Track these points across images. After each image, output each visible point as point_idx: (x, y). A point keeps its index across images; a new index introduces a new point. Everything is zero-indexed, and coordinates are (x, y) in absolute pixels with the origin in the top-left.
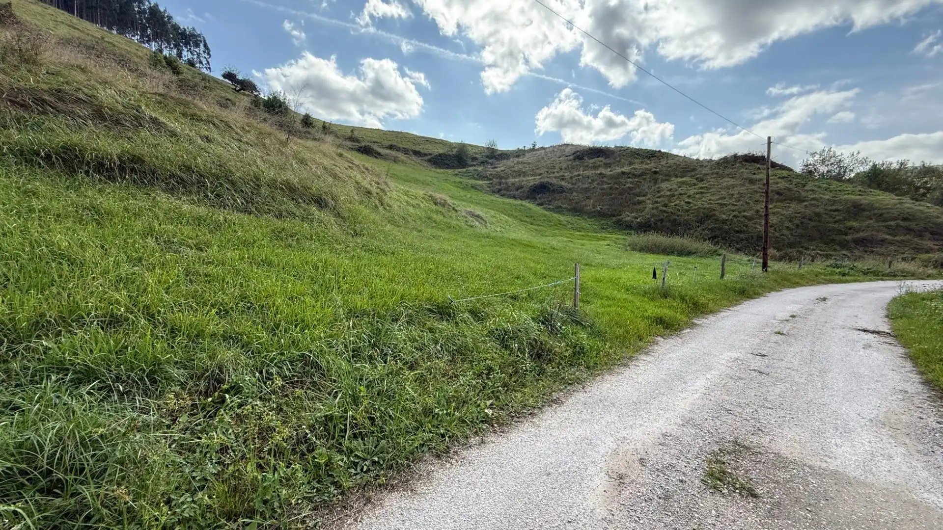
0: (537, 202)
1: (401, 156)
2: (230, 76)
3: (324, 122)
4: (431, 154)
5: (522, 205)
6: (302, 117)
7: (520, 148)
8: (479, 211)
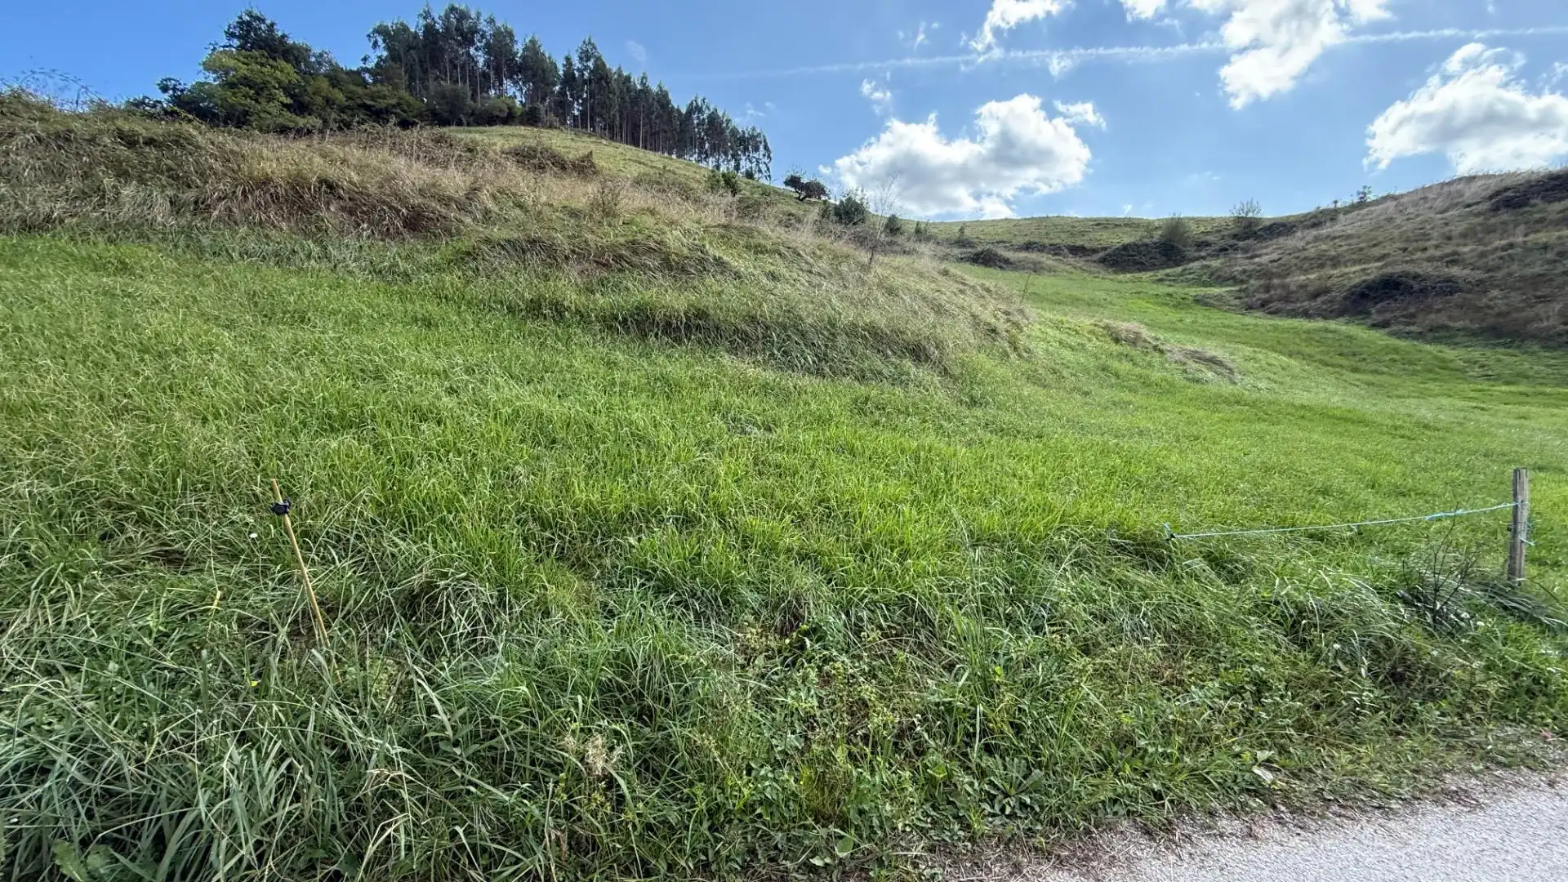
0: (1370, 322)
1: (1047, 259)
2: (793, 182)
3: (918, 223)
4: (1105, 249)
5: (1327, 330)
6: (885, 222)
7: (1324, 206)
8: (1212, 349)
